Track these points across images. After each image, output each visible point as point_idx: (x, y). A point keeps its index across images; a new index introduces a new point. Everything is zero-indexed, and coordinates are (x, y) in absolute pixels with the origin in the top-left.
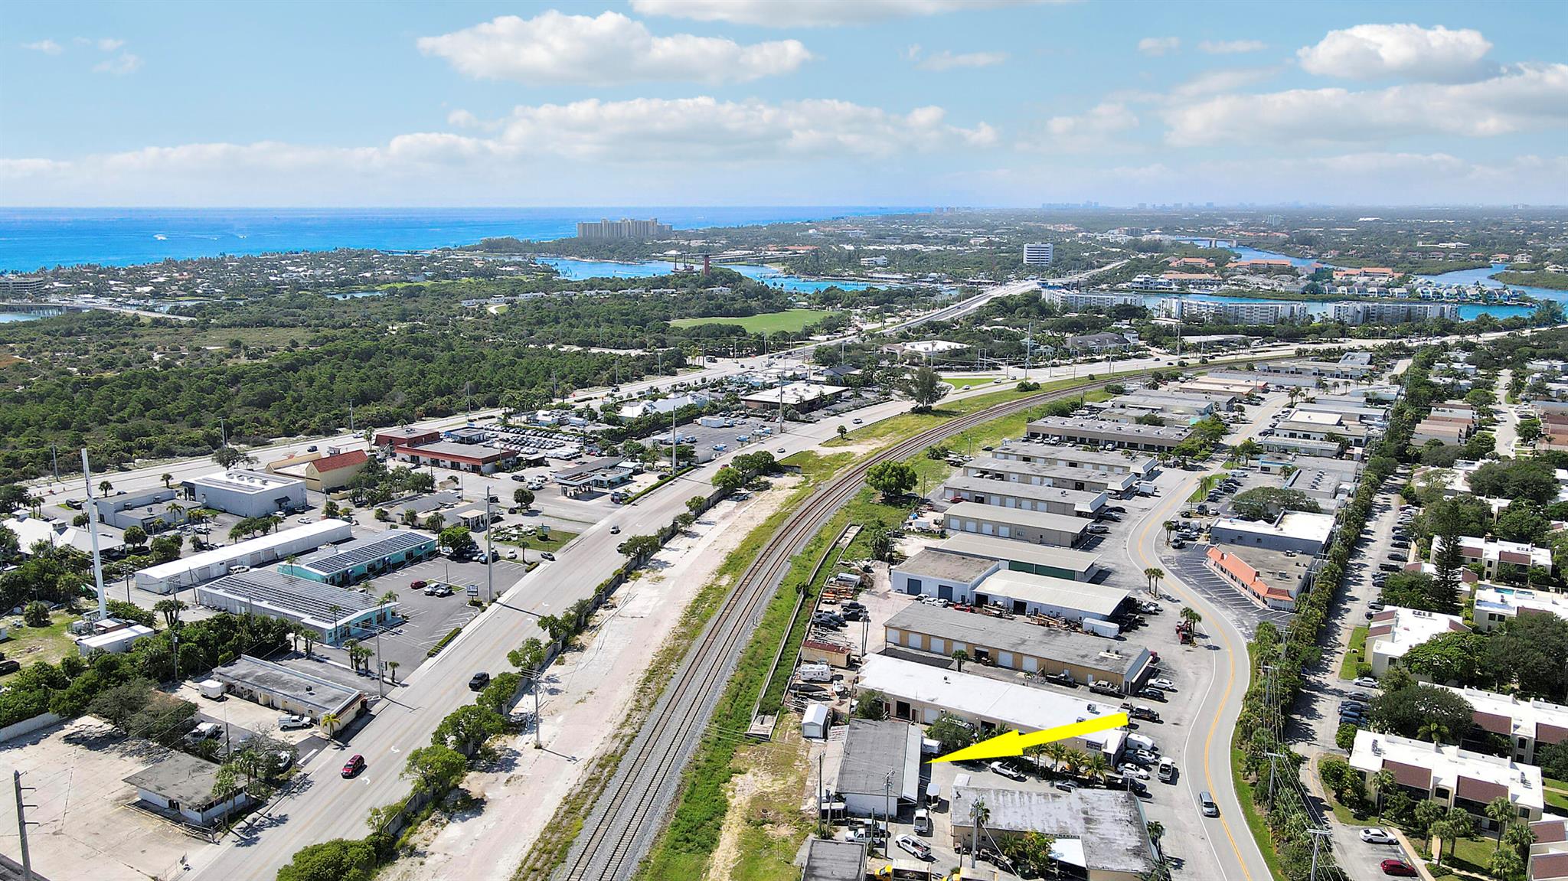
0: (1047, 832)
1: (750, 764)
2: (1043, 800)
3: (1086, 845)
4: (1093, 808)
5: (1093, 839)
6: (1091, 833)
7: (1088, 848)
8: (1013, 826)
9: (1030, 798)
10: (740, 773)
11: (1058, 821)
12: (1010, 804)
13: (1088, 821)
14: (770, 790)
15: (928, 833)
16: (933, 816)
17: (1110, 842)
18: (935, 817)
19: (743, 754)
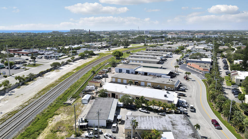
0: (159, 129)
1: (61, 112)
2: (157, 119)
3: (174, 134)
4: (174, 120)
5: (176, 131)
6: (175, 129)
7: (175, 135)
8: (147, 128)
9: (152, 118)
10: (57, 114)
11: (162, 125)
12: (145, 121)
13: (173, 125)
14: (65, 120)
15: (116, 132)
16: (119, 126)
17: (182, 132)
18: (120, 126)
19: (61, 109)
